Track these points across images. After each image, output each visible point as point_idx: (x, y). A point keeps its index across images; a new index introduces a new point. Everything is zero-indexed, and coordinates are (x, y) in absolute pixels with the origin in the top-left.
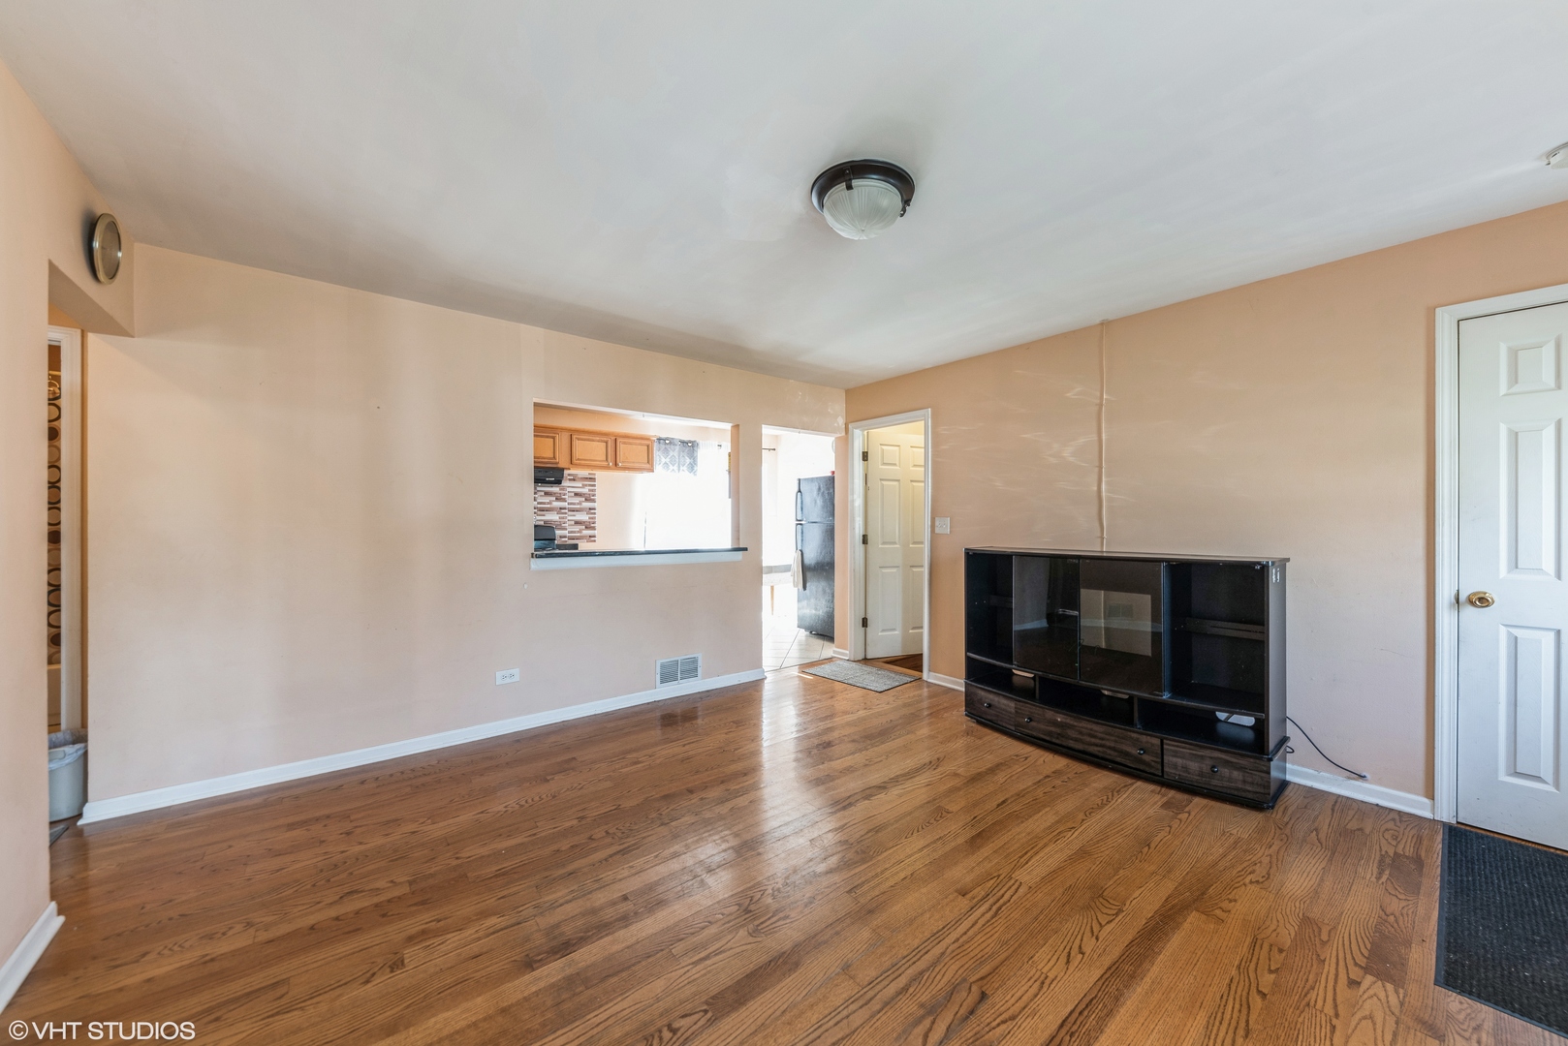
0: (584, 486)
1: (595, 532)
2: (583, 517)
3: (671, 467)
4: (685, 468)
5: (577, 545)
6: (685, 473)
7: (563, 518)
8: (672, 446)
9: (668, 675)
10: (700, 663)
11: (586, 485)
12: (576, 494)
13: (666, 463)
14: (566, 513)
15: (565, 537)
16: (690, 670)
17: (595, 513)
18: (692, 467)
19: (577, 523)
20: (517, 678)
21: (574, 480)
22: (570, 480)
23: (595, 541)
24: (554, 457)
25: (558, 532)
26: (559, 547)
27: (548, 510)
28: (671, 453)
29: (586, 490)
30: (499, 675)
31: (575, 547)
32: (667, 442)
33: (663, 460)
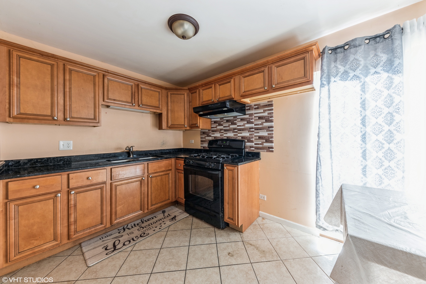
0: (265, 111)
1: (273, 145)
2: (264, 133)
3: (352, 74)
4: (380, 68)
6: (378, 75)
7: (251, 134)
11: (266, 110)
12: (260, 118)
13: (345, 72)
14: (253, 131)
15: (253, 147)
17: (272, 131)
19: (260, 138)
21: (258, 108)
22: (255, 109)
23: (272, 151)
24: (231, 95)
25: (247, 144)
26: (248, 154)
27: (243, 130)
28: (352, 58)
29: (266, 114)
32: (346, 47)
33: (342, 69)
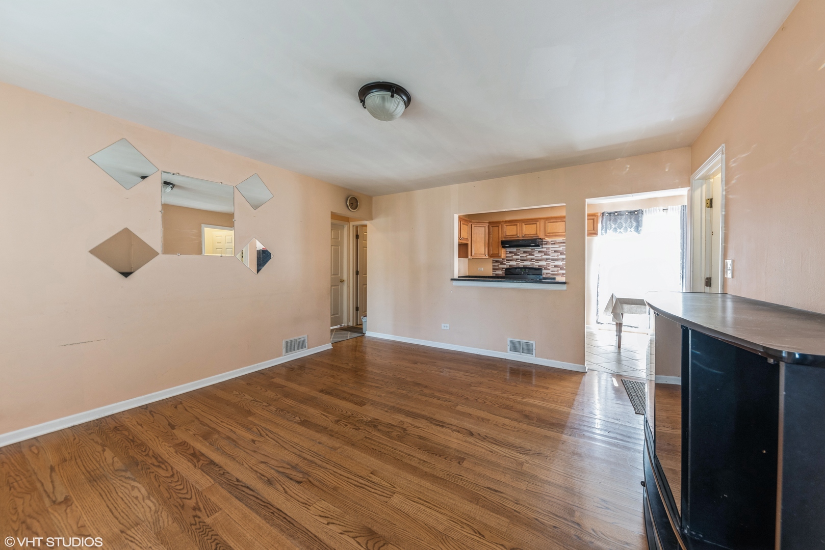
0: (560, 247)
2: (558, 263)
3: (619, 230)
4: (632, 229)
5: (555, 278)
6: (631, 233)
7: (548, 264)
8: (619, 217)
9: (515, 347)
10: (534, 346)
12: (556, 251)
13: (615, 228)
14: (549, 261)
15: (549, 274)
16: (528, 349)
18: (637, 228)
19: (556, 266)
20: (448, 328)
21: (554, 244)
22: (552, 244)
24: (536, 234)
25: (544, 271)
26: (545, 278)
27: (540, 260)
28: (619, 221)
30: (443, 325)
31: (554, 279)
32: (616, 214)
33: (613, 226)
